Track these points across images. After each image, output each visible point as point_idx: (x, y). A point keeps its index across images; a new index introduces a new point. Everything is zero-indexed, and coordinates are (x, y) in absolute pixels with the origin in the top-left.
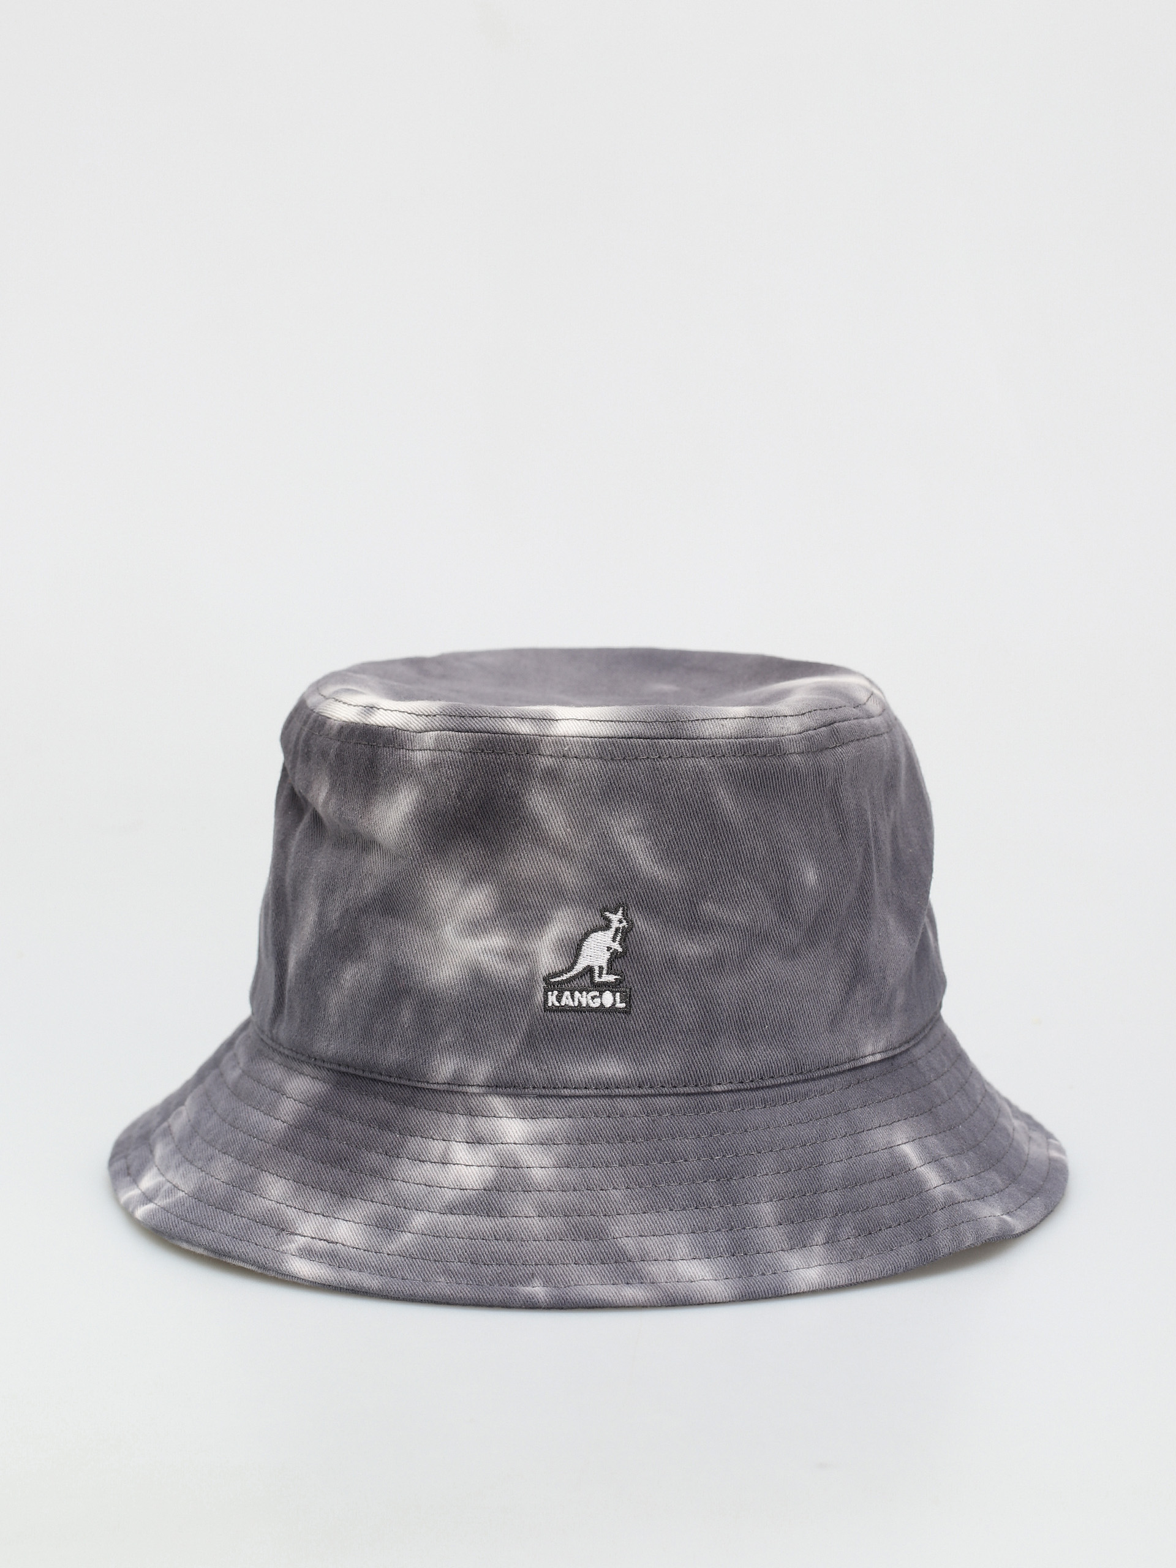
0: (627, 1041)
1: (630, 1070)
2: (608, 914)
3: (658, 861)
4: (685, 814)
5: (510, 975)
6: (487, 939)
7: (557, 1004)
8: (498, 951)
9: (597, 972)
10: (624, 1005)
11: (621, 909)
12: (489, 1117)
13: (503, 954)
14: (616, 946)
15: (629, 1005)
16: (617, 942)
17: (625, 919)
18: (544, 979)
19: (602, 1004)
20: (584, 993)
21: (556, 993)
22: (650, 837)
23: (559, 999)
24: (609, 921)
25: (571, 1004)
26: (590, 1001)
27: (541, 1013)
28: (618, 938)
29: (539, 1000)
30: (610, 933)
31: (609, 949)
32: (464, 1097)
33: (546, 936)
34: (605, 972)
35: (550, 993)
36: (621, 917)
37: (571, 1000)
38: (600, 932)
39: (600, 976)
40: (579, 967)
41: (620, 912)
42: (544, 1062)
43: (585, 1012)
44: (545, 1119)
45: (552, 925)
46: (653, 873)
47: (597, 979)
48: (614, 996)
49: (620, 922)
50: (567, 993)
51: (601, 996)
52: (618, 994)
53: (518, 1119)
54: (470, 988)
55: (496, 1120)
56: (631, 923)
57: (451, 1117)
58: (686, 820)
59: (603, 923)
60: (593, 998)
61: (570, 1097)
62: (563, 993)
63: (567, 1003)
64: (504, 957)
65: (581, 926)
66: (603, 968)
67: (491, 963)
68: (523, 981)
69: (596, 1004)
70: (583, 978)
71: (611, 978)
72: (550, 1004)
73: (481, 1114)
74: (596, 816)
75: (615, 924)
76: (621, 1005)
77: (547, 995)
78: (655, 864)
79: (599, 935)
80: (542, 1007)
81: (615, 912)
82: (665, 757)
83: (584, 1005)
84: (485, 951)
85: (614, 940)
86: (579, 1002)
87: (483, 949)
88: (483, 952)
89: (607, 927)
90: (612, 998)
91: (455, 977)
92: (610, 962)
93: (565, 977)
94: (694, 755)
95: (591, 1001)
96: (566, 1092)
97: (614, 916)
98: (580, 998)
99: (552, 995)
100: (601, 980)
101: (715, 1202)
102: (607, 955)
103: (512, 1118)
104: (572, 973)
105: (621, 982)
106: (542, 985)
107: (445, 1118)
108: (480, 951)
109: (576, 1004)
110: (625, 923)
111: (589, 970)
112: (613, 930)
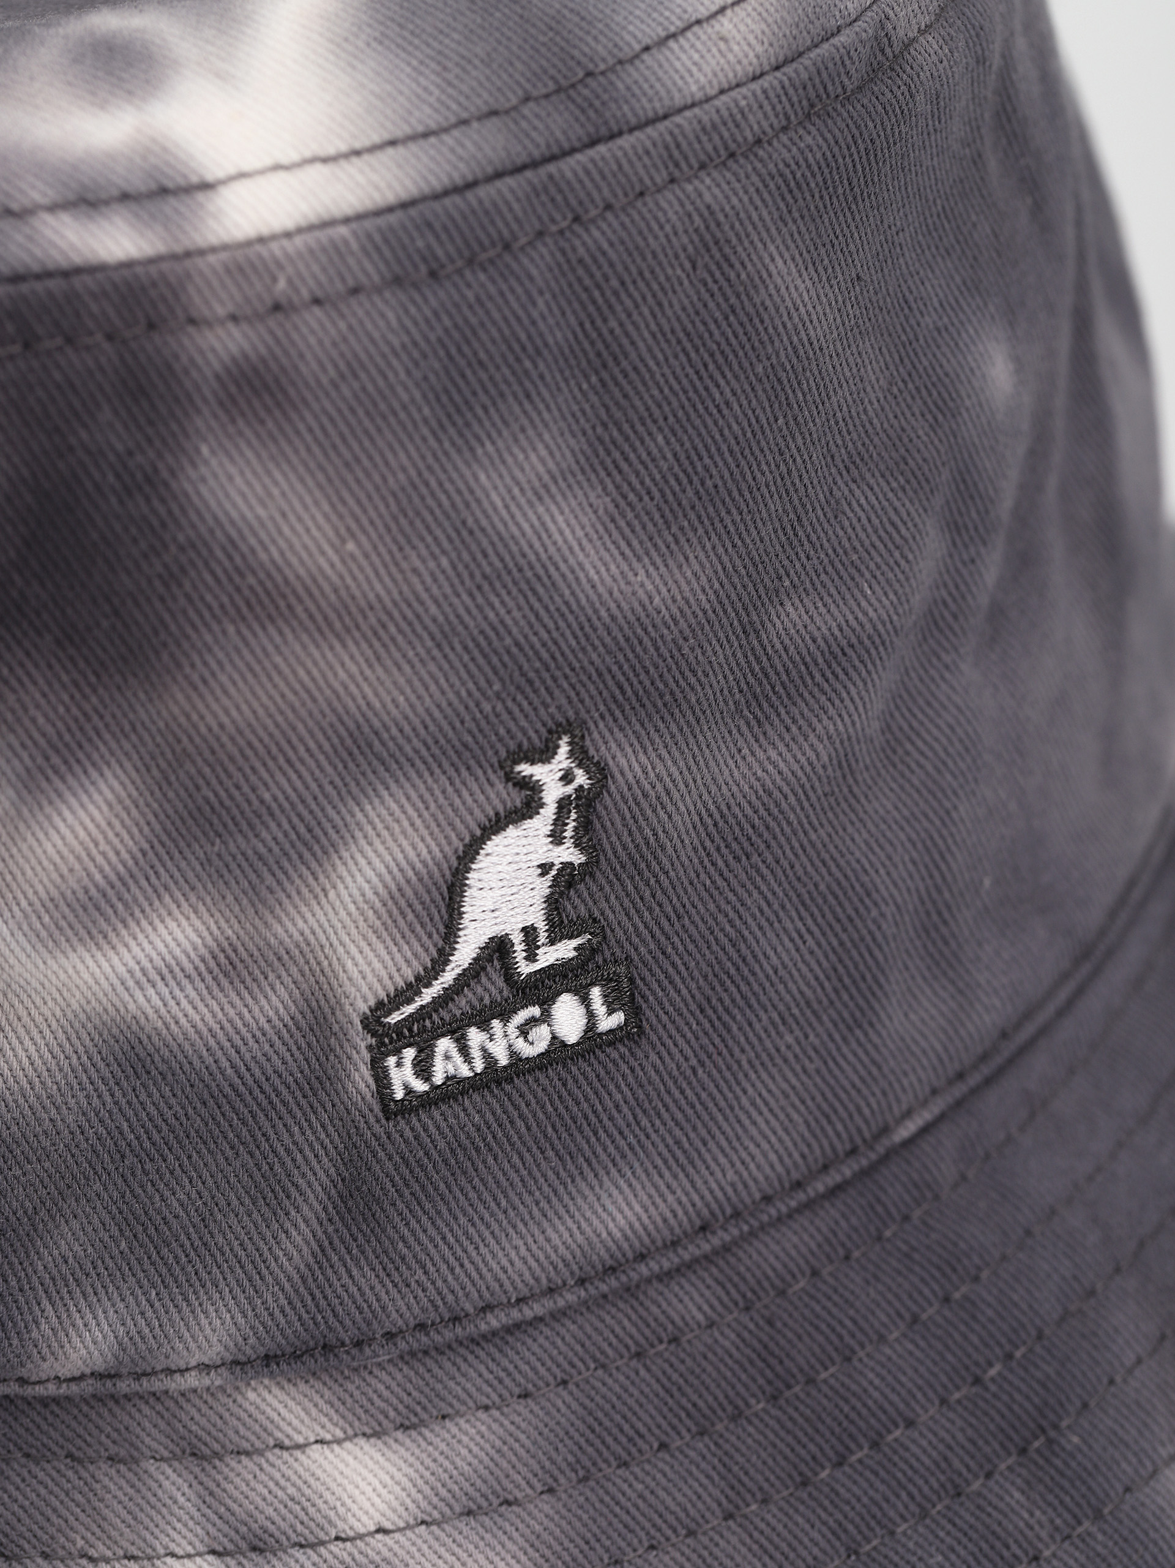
0: (648, 1116)
1: (670, 1198)
2: (525, 769)
3: (641, 552)
4: (690, 371)
5: (244, 1030)
6: (140, 936)
7: (420, 1086)
8: (188, 967)
9: (519, 948)
10: (618, 1018)
11: (566, 739)
12: (261, 1453)
13: (205, 973)
14: (568, 854)
15: (634, 1013)
16: (569, 843)
17: (579, 766)
18: (366, 1023)
19: (554, 1037)
20: (496, 1023)
21: (410, 1053)
22: (601, 482)
23: (423, 1069)
24: (532, 791)
25: (465, 1072)
26: (520, 1045)
27: (377, 1129)
28: (569, 833)
29: (362, 1086)
30: (542, 823)
31: (545, 868)
32: (159, 1407)
33: (340, 886)
34: (543, 937)
35: (392, 1061)
36: (565, 764)
37: (458, 1059)
38: (511, 831)
39: (531, 957)
40: (465, 953)
41: (564, 749)
42: (410, 1258)
43: (510, 1080)
44: (448, 1423)
45: (353, 848)
46: (634, 593)
47: (525, 969)
48: (585, 1001)
49: (567, 778)
50: (445, 1044)
51: (546, 1017)
52: (596, 993)
53: (362, 1441)
54: (118, 1094)
55: (291, 1460)
56: (600, 772)
57: (130, 1475)
58: (696, 391)
59: (517, 798)
60: (524, 1031)
61: (509, 1330)
62: (432, 1048)
63: (452, 1071)
64: (209, 978)
65: (448, 829)
66: (534, 929)
67: (175, 1009)
68: (286, 1036)
69: (539, 1042)
70: (484, 979)
71: (566, 950)
72: (399, 1095)
73: (230, 1447)
74: (426, 474)
75: (553, 792)
76: (608, 1022)
77: (385, 1070)
78: (635, 564)
79: (510, 841)
80: (377, 1108)
81: (545, 754)
82: (593, 213)
83: (503, 1061)
84: (145, 978)
85: (556, 838)
86: (487, 1055)
87: (138, 974)
88: (137, 983)
89: (530, 806)
90: (582, 1010)
91: (54, 1067)
92: (553, 904)
93: (428, 995)
94: (677, 174)
95: (521, 1040)
96: (493, 1321)
97: (547, 767)
98: (490, 1046)
99: (399, 1065)
100: (537, 966)
101: (1044, 1534)
102: (543, 886)
103: (339, 1442)
104: (448, 977)
105: (594, 951)
106: (362, 1041)
107: (109, 1479)
108: (131, 983)
109: (479, 1066)
110: (581, 778)
111: (499, 947)
112: (549, 812)
